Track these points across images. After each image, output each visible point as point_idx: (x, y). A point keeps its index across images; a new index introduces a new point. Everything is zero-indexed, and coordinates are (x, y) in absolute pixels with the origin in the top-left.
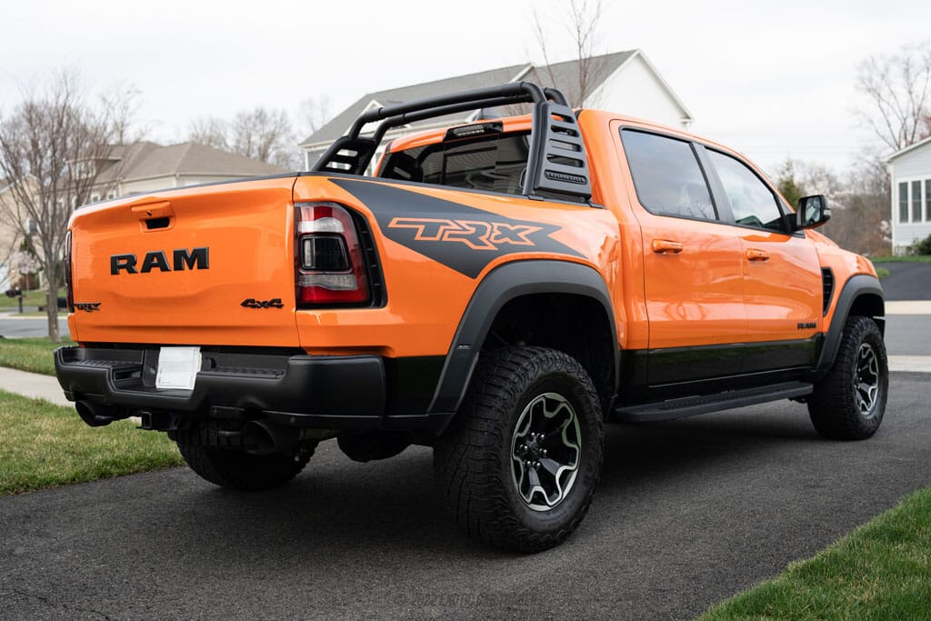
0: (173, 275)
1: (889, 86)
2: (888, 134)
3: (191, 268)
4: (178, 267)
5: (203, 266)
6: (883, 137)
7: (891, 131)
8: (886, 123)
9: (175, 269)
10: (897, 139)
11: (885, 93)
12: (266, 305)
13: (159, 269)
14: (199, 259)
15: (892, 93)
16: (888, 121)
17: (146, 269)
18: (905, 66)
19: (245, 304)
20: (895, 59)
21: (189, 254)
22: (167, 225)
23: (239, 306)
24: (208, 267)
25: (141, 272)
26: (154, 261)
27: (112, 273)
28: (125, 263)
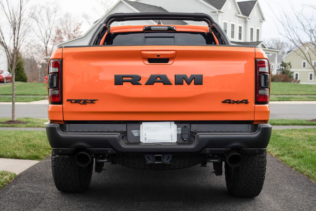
1: (41, 17)
2: (41, 35)
3: (189, 84)
4: (179, 83)
6: (38, 36)
7: (42, 34)
8: (40, 31)
9: (176, 84)
10: (44, 37)
11: (40, 20)
12: (237, 102)
13: (162, 83)
15: (42, 20)
16: (40, 30)
18: (47, 10)
19: (224, 102)
20: (43, 7)
21: (189, 76)
22: (167, 62)
23: (221, 102)
24: (202, 84)
25: (146, 84)
26: (158, 79)
27: (115, 84)
28: (130, 79)
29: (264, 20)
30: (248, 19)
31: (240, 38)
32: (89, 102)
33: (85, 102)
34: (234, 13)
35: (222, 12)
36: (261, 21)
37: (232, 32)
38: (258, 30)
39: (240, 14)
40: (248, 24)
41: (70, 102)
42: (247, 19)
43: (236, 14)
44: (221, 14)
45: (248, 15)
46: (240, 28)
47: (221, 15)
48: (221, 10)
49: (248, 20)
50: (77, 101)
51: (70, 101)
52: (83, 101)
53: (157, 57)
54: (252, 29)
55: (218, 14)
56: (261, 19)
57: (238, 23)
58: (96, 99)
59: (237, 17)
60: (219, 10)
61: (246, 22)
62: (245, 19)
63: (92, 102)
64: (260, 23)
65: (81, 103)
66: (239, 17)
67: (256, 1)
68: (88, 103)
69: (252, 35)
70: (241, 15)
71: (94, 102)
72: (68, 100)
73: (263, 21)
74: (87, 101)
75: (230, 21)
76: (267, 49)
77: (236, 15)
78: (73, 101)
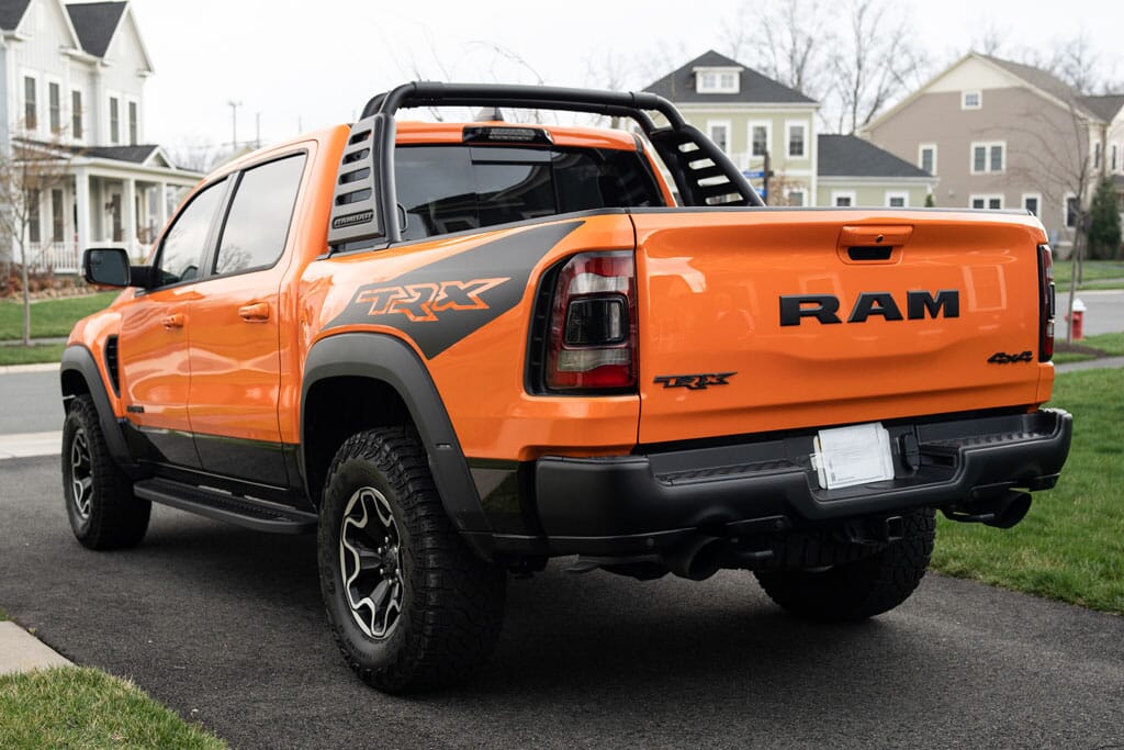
0: (906, 325)
3: (934, 315)
4: (915, 314)
5: (952, 312)
9: (910, 318)
12: (1014, 359)
13: (882, 317)
14: (950, 304)
17: (860, 316)
19: (991, 360)
21: (935, 297)
22: (887, 257)
23: (986, 362)
24: (957, 316)
25: (849, 322)
26: (875, 306)
27: (783, 324)
28: (816, 307)
29: (149, 70)
30: (103, 65)
31: (78, 133)
32: (714, 380)
33: (702, 383)
34: (58, 45)
35: (19, 40)
36: (141, 73)
37: (52, 110)
38: (133, 106)
39: (75, 48)
40: (103, 81)
41: (662, 385)
42: (98, 65)
43: (62, 47)
44: (14, 45)
45: (100, 52)
46: (76, 96)
47: (16, 50)
48: (17, 33)
49: (101, 70)
50: (682, 382)
51: (663, 381)
52: (697, 380)
53: (874, 243)
54: (114, 102)
55: (6, 45)
56: (142, 66)
57: (71, 80)
58: (732, 372)
59: (67, 59)
60: (9, 33)
61: (93, 76)
62: (92, 64)
63: (721, 380)
64: (140, 80)
65: (693, 385)
66: (72, 57)
67: (125, 3)
68: (711, 383)
69: (114, 124)
70: (80, 52)
71: (726, 379)
72: (658, 380)
73: (146, 73)
74: (709, 379)
75: (45, 72)
76: (173, 170)
77: (63, 50)
78: (672, 382)
